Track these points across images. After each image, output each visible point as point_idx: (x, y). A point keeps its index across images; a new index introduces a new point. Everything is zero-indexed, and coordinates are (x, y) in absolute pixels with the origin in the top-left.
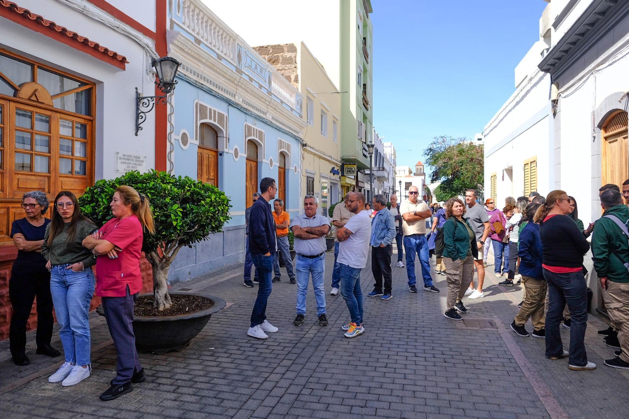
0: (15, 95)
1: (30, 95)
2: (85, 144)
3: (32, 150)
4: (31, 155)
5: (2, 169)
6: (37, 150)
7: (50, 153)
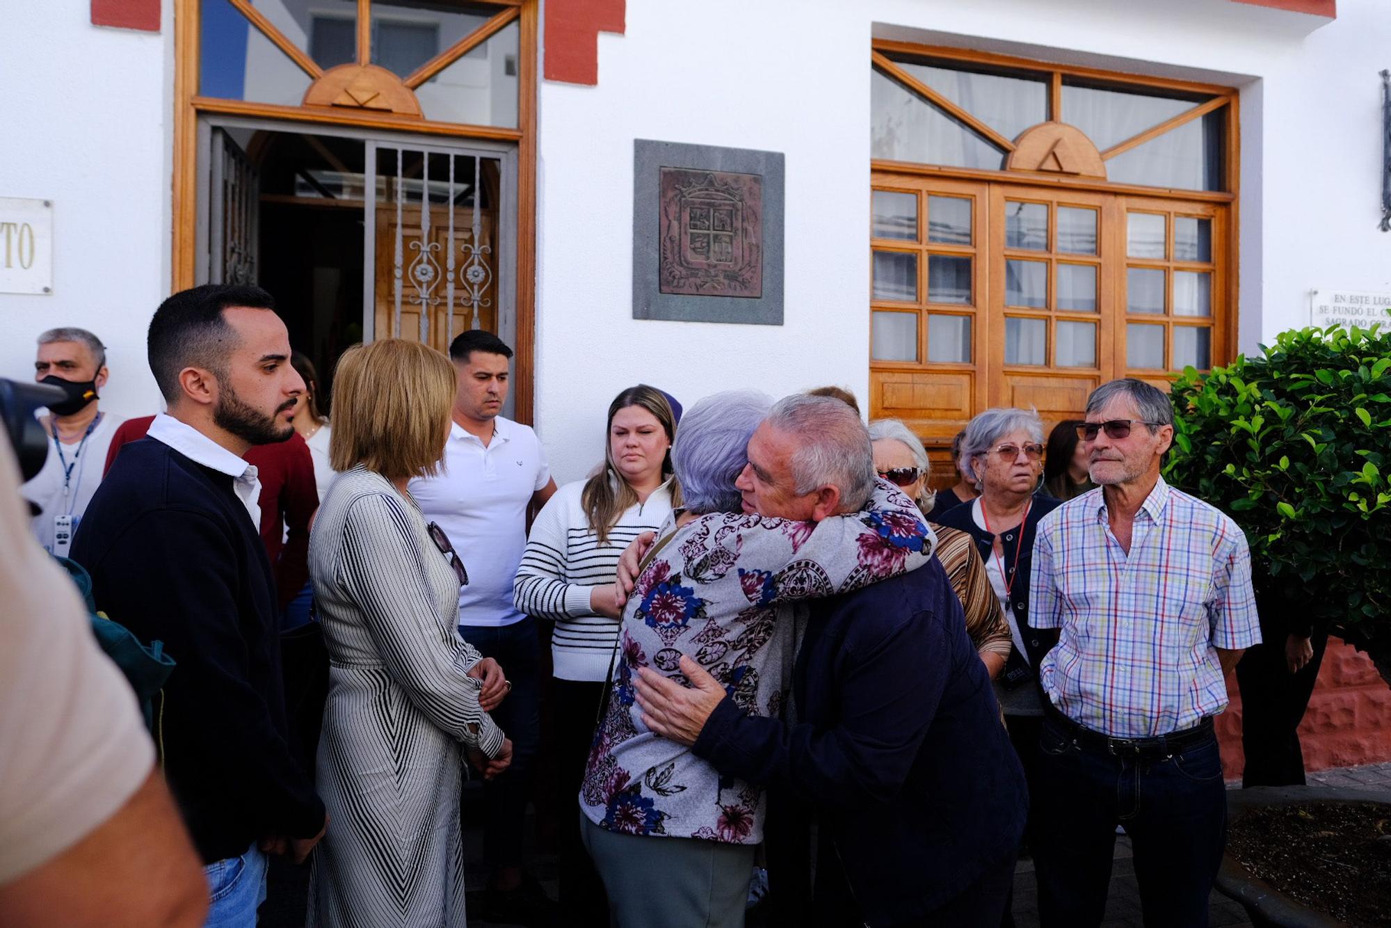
0: (1003, 167)
1: (1040, 158)
2: (1205, 276)
3: (1048, 306)
4: (1046, 320)
5: (971, 362)
6: (1064, 307)
7: (1100, 313)
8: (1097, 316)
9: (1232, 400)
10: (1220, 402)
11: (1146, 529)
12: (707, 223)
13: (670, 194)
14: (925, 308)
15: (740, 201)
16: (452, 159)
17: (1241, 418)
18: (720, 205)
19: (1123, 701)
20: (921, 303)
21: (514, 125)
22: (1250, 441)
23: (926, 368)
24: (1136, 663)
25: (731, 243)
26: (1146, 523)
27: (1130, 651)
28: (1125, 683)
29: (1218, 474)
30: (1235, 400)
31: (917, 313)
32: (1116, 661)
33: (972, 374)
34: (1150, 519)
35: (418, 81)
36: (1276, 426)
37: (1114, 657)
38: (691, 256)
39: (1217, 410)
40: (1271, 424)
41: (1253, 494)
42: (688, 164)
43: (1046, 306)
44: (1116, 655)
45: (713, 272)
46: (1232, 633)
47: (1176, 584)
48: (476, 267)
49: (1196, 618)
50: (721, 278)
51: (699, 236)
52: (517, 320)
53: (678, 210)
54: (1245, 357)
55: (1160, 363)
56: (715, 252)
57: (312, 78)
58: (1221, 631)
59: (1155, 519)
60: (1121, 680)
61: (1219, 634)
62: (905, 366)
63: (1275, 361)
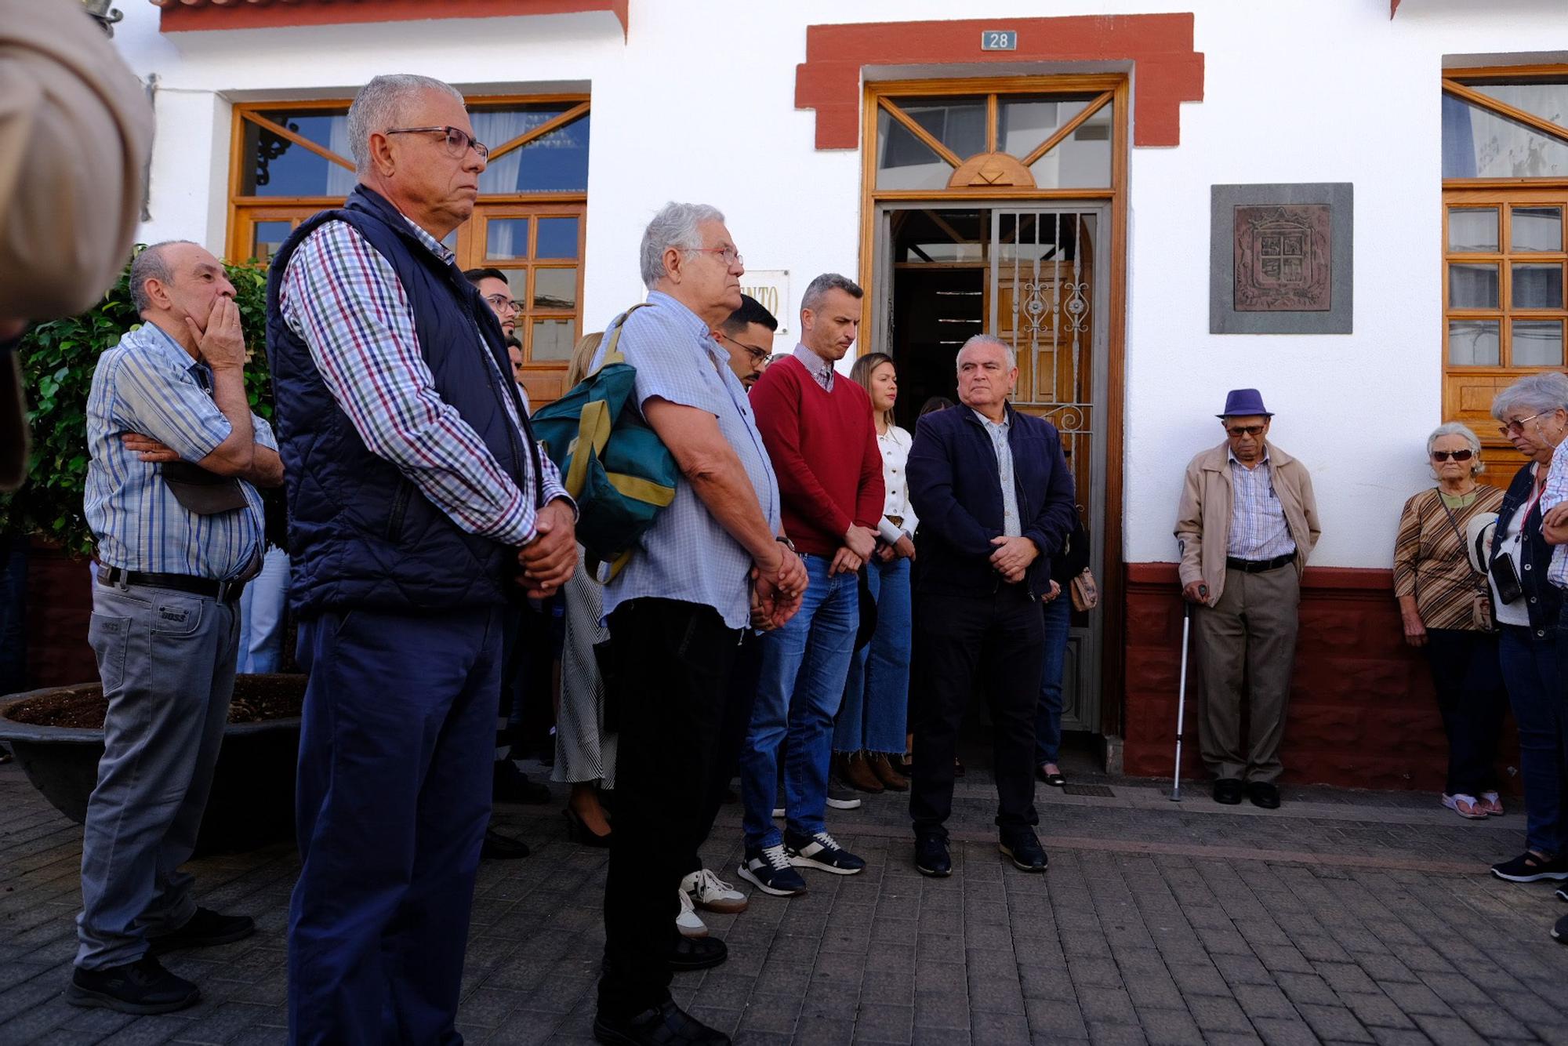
5: (1562, 364)
12: (1278, 249)
13: (1244, 228)
14: (1510, 315)
15: (1310, 227)
16: (1058, 217)
18: (1290, 233)
21: (1108, 185)
23: (1510, 371)
25: (1301, 264)
31: (1499, 321)
35: (1032, 160)
38: (1261, 278)
42: (1260, 201)
45: (1283, 290)
48: (1077, 301)
50: (1291, 295)
51: (1270, 260)
52: (1109, 341)
53: (1250, 240)
56: (1285, 274)
57: (954, 167)
62: (1487, 370)
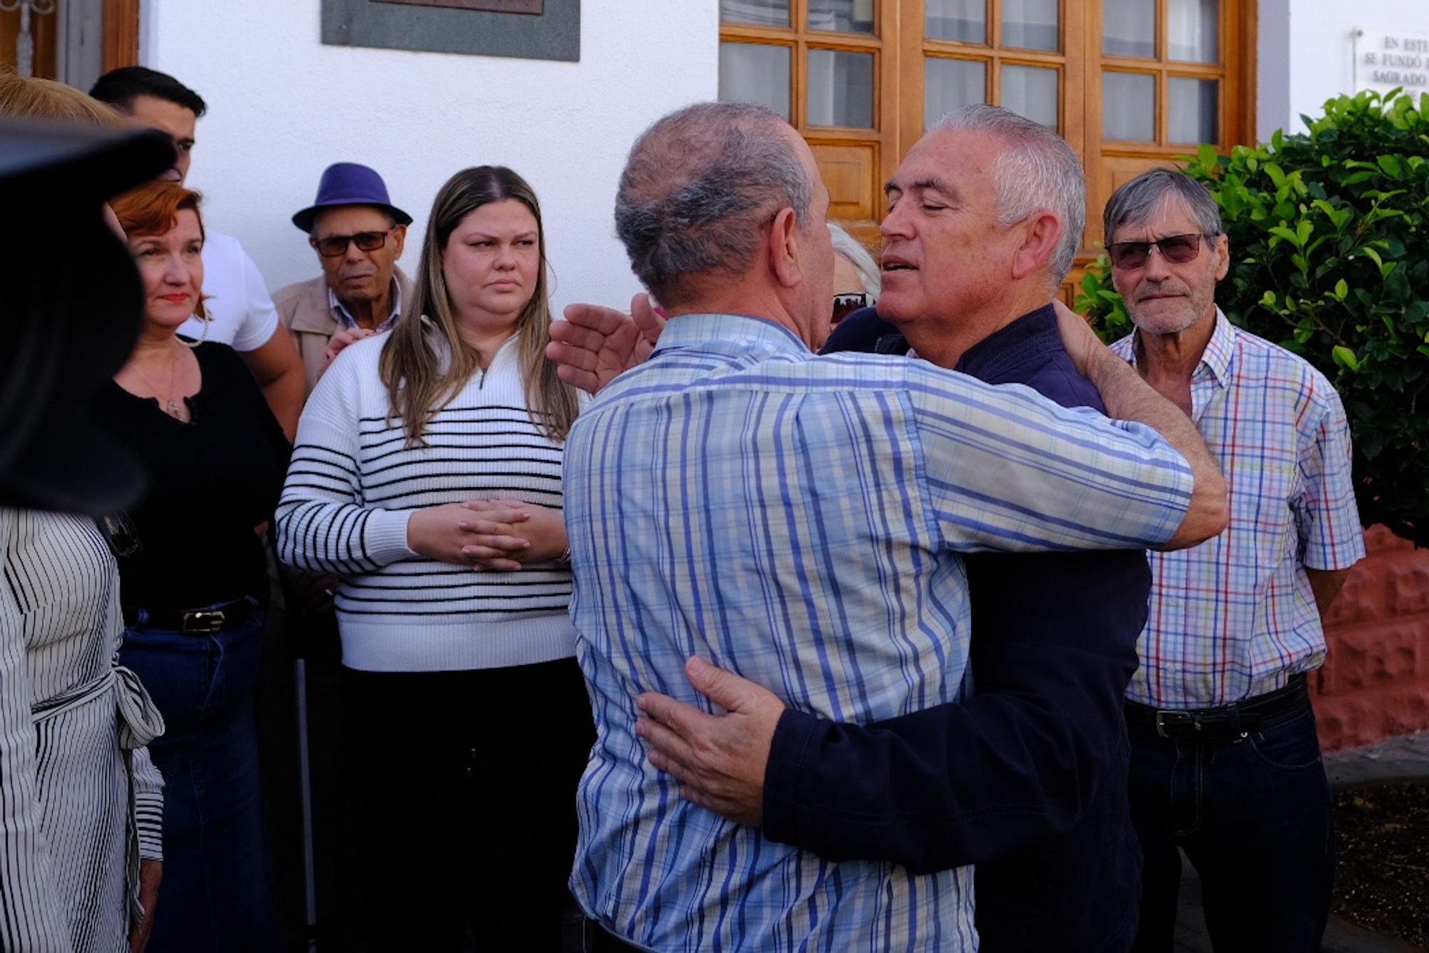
3: (989, 42)
4: (986, 63)
5: (873, 126)
6: (1013, 43)
7: (1063, 54)
8: (1058, 59)
9: (1269, 198)
10: (1253, 200)
11: (1209, 392)
14: (803, 38)
17: (1283, 223)
19: (1174, 652)
20: (797, 31)
22: (1295, 257)
24: (1192, 594)
26: (1209, 384)
27: (1183, 575)
28: (1176, 624)
29: (1254, 306)
30: (1273, 197)
31: (791, 47)
32: (1164, 591)
33: (875, 146)
34: (1214, 378)
36: (1329, 236)
37: (1161, 586)
39: (1249, 212)
40: (1323, 233)
41: (1300, 335)
43: (986, 42)
44: (1164, 583)
46: (1333, 545)
47: (1247, 470)
49: (1280, 521)
54: (1284, 133)
55: (1149, 134)
58: (1316, 544)
59: (1220, 378)
60: (1172, 619)
61: (1314, 548)
63: (1324, 140)
